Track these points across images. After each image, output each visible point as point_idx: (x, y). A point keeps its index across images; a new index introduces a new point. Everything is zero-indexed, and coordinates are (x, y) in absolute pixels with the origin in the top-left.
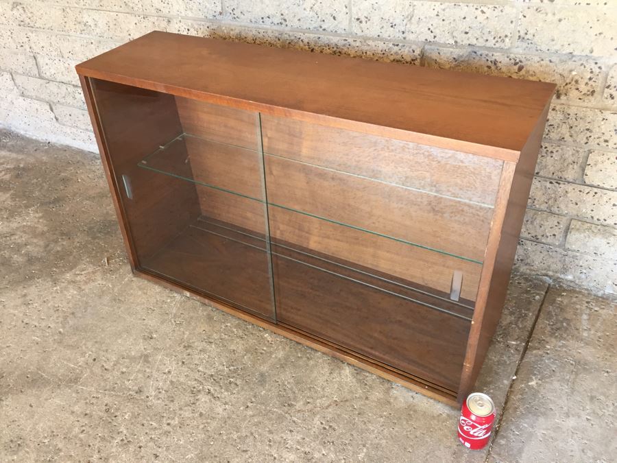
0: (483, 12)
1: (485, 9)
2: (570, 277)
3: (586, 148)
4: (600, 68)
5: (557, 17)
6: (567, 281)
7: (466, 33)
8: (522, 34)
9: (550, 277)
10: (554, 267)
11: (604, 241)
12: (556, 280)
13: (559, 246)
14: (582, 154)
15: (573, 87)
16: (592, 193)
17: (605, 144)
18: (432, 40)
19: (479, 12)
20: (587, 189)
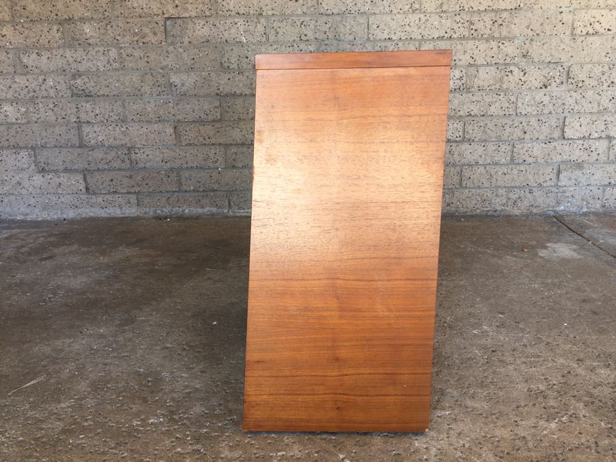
0: (503, 43)
1: (504, 42)
2: (562, 208)
3: (563, 115)
4: (564, 69)
5: (542, 43)
6: (561, 211)
7: (493, 57)
8: (525, 53)
9: (552, 211)
10: (552, 204)
11: (581, 172)
12: (555, 211)
13: (554, 186)
14: (561, 121)
15: (553, 81)
16: (568, 144)
17: (572, 111)
18: (473, 63)
19: (500, 44)
20: (565, 142)
